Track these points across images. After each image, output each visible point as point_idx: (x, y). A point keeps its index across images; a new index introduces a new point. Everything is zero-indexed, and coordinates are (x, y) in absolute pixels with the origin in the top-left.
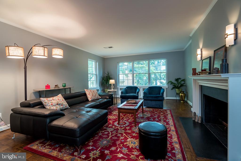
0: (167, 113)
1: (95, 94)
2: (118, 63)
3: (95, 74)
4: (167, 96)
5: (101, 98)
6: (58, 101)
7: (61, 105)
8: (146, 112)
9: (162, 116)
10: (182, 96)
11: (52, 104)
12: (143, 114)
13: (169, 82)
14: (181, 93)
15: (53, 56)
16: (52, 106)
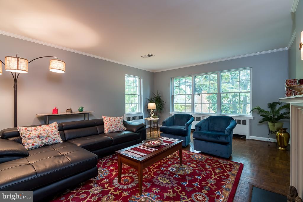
0: (230, 171)
1: (115, 124)
2: (173, 78)
3: (139, 95)
4: (251, 134)
5: (126, 130)
6: (42, 132)
7: (45, 138)
8: (188, 163)
9: (214, 177)
10: (280, 136)
11: (29, 136)
12: (181, 165)
13: (255, 109)
14: (278, 131)
15: (51, 70)
16: (29, 139)
